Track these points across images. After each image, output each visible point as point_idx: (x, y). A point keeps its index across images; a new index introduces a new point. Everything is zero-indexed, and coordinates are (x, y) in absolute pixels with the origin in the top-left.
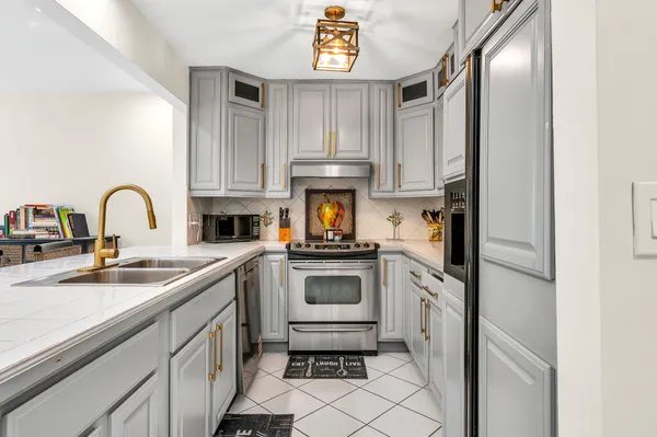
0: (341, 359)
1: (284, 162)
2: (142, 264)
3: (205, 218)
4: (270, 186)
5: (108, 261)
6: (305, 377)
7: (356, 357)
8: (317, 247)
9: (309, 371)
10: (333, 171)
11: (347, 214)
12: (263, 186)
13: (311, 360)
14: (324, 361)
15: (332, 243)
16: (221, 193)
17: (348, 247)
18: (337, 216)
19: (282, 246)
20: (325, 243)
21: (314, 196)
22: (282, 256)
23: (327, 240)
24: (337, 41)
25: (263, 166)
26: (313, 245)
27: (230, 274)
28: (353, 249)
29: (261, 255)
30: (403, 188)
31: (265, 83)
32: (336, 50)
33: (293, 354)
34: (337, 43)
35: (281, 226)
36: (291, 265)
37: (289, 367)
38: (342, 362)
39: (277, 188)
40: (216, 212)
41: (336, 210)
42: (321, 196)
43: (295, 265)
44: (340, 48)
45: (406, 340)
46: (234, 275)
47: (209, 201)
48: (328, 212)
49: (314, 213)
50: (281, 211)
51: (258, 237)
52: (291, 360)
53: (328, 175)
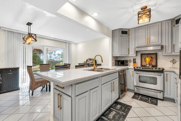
0: (150, 98)
1: (134, 47)
2: (101, 69)
3: (116, 61)
4: (130, 53)
5: (96, 68)
6: (137, 99)
7: (155, 99)
8: (142, 68)
9: (139, 98)
10: (151, 48)
11: (154, 60)
12: (129, 53)
13: (140, 96)
14: (144, 97)
15: (148, 68)
16: (119, 55)
17: (153, 69)
18: (151, 60)
19: (133, 68)
20: (146, 67)
21: (143, 55)
22: (133, 70)
23: (147, 67)
24: (144, 15)
25: (129, 49)
26: (141, 68)
27: (117, 72)
28: (157, 70)
29: (128, 69)
30: (175, 52)
31: (129, 30)
32: (144, 18)
33: (136, 94)
34: (144, 16)
35: (133, 63)
36: (135, 72)
37: (134, 96)
38: (150, 99)
39: (132, 54)
40: (119, 59)
41: (150, 59)
42: (145, 55)
43: (136, 72)
44: (145, 17)
45: (175, 99)
46: (118, 72)
47: (117, 57)
48: (148, 59)
49: (143, 60)
50: (133, 59)
51: (127, 65)
52: (135, 95)
53: (149, 50)
